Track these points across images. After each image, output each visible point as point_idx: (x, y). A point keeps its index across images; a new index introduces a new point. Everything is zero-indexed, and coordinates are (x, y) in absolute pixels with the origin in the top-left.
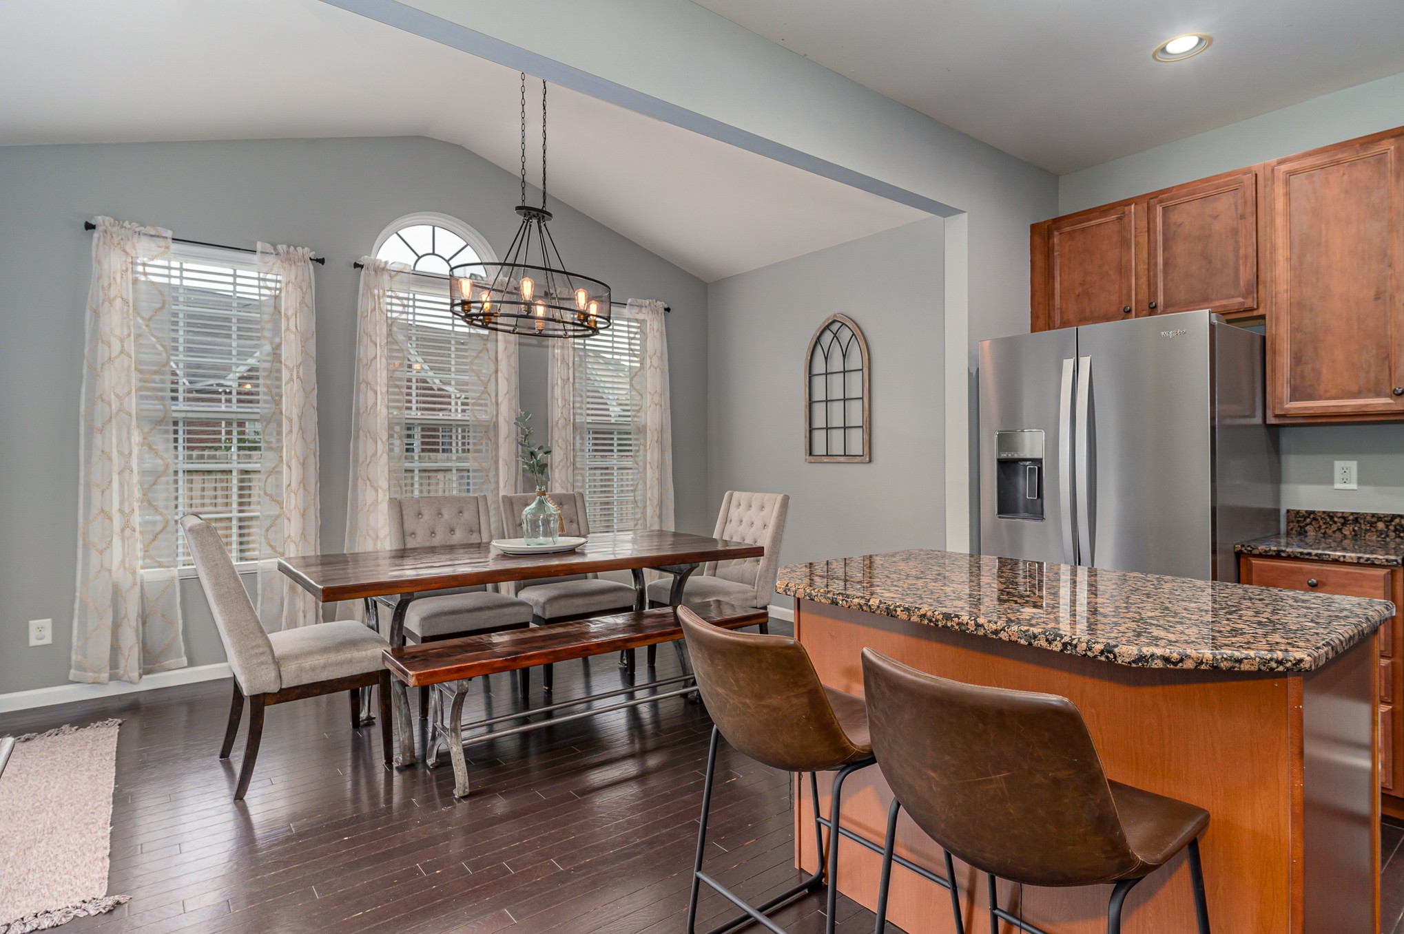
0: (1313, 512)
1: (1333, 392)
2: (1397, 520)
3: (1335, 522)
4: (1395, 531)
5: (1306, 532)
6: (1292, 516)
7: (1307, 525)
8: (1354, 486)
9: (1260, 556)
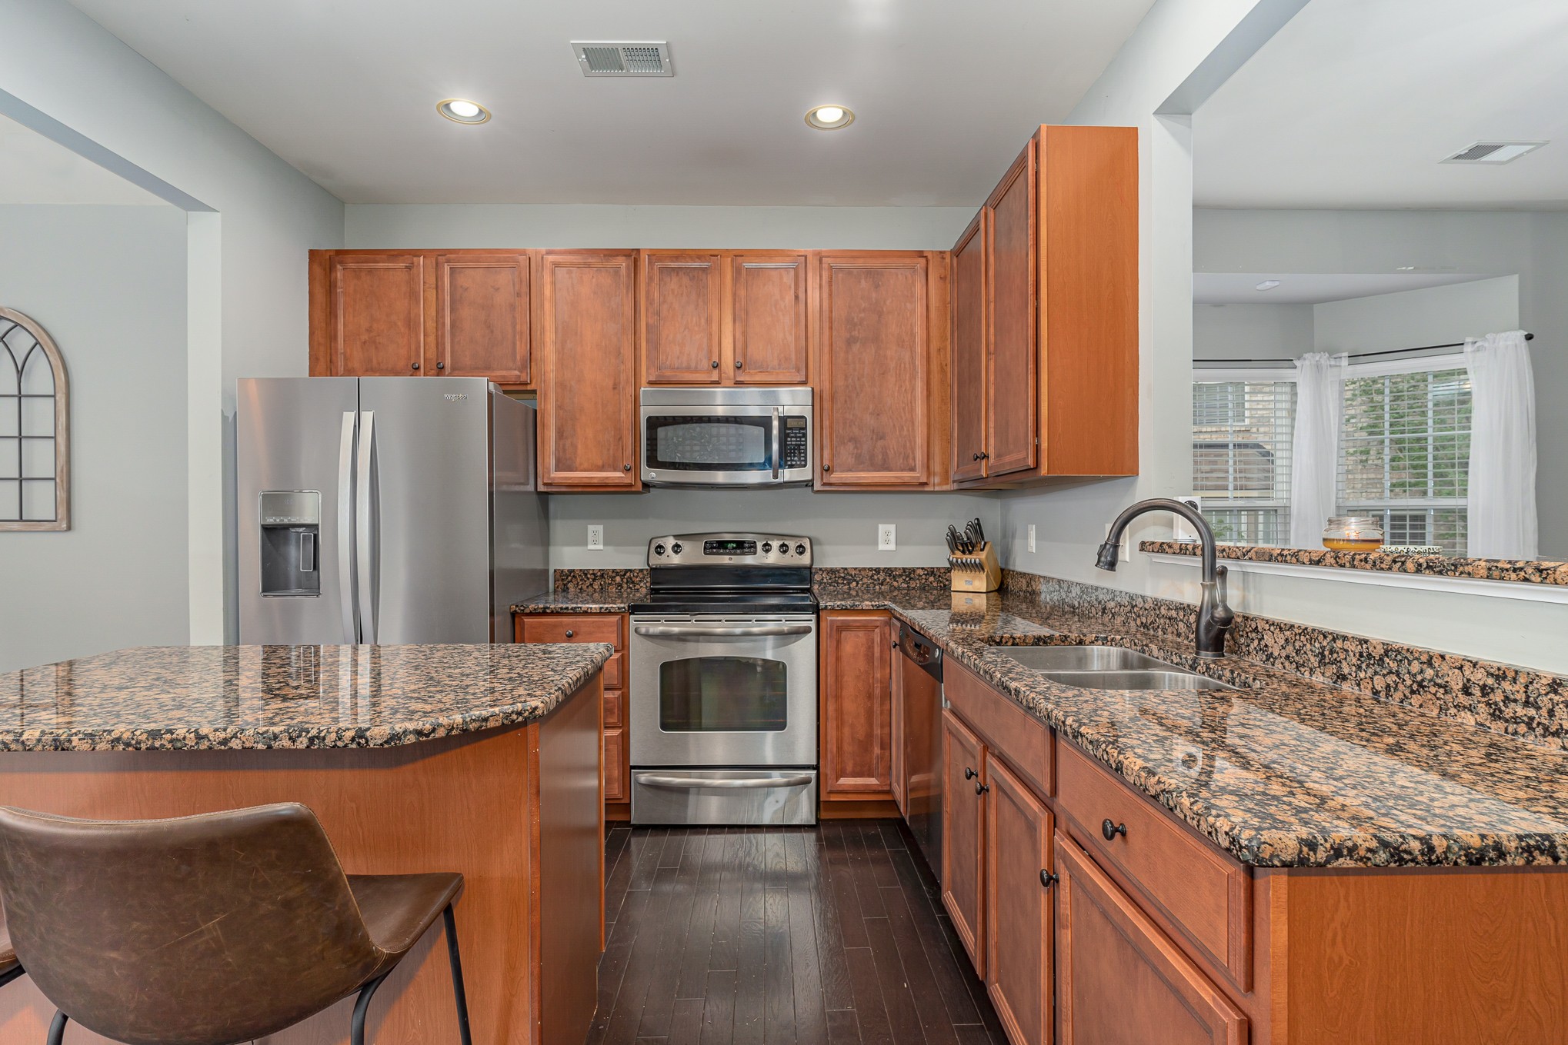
0: (573, 571)
1: (586, 465)
2: (628, 574)
3: (588, 579)
4: (627, 582)
5: (568, 588)
6: (558, 576)
7: (569, 582)
8: (601, 547)
9: (531, 614)
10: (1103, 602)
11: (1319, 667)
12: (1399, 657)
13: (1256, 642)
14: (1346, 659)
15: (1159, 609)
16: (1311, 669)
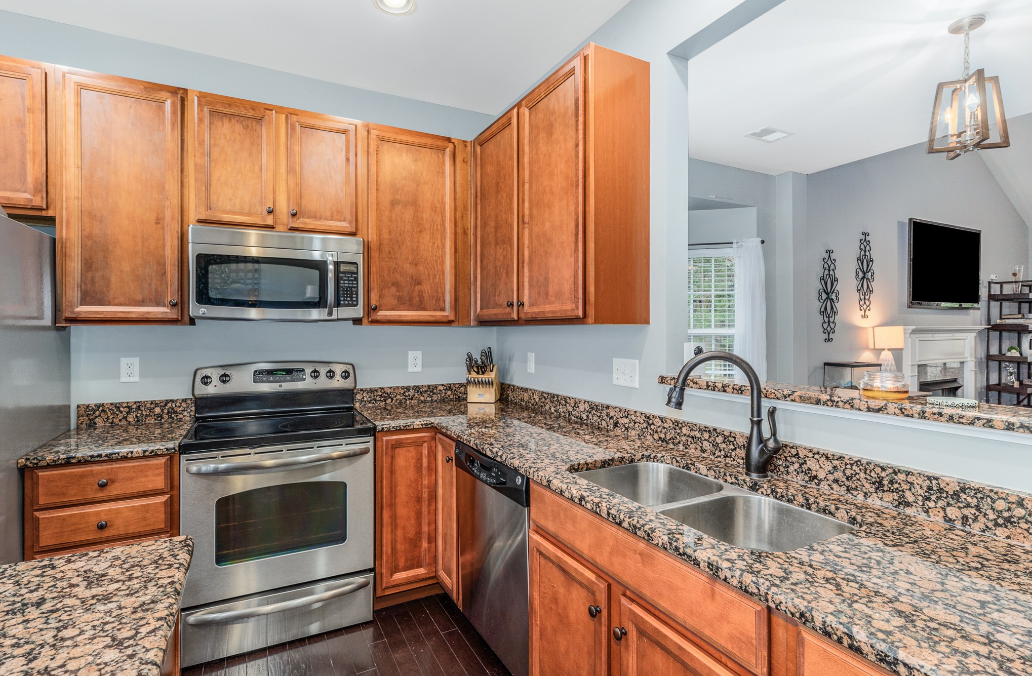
0: (103, 405)
1: (121, 299)
2: (169, 405)
3: (121, 412)
4: (169, 412)
5: (94, 425)
6: (82, 413)
7: (96, 418)
8: (137, 379)
9: (48, 467)
10: (615, 418)
11: (876, 492)
12: (979, 495)
13: (796, 466)
14: (910, 489)
15: (680, 429)
16: (866, 494)
